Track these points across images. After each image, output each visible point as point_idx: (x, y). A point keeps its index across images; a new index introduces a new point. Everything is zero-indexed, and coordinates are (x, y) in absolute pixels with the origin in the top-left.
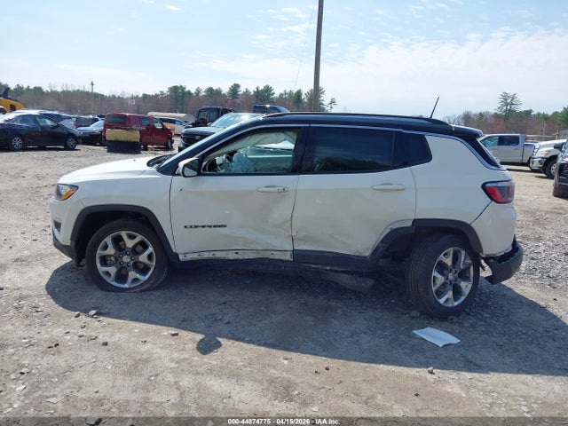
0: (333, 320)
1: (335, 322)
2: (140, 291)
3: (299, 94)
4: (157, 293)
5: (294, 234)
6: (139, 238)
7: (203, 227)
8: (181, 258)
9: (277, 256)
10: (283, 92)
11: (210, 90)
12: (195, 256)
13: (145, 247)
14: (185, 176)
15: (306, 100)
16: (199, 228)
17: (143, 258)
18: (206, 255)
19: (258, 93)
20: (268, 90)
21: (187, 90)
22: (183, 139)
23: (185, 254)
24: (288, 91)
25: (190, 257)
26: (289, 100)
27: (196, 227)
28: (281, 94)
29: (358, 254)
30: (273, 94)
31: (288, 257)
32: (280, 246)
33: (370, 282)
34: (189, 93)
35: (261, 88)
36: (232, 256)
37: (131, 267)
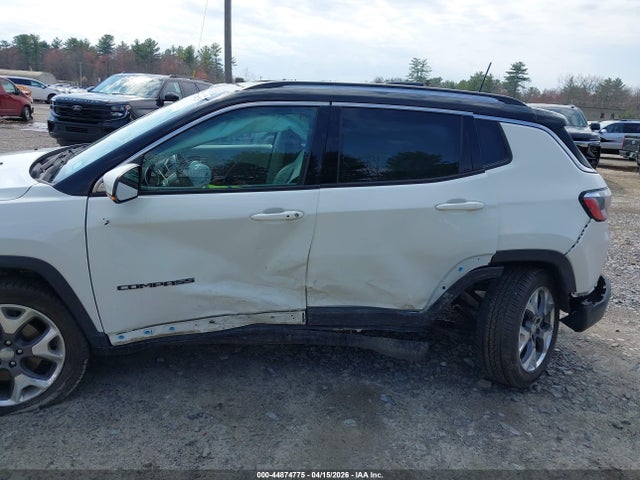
0: (385, 420)
1: (391, 424)
2: (41, 408)
3: (190, 51)
4: (74, 407)
5: (310, 284)
6: (29, 312)
7: (153, 285)
8: (114, 340)
9: (280, 319)
10: (170, 48)
11: (73, 41)
12: (140, 335)
13: (42, 328)
14: (118, 201)
15: (199, 59)
16: (145, 288)
17: (40, 348)
18: (159, 331)
19: (138, 48)
20: (150, 44)
21: (41, 40)
22: (55, 109)
23: (120, 334)
24: (176, 47)
25: (129, 338)
26: (179, 58)
27: (139, 286)
28: (168, 51)
29: (407, 308)
30: (158, 49)
31: (298, 319)
32: (284, 304)
33: (424, 347)
34: (44, 45)
35: (141, 42)
36: (204, 328)
37: (18, 367)
